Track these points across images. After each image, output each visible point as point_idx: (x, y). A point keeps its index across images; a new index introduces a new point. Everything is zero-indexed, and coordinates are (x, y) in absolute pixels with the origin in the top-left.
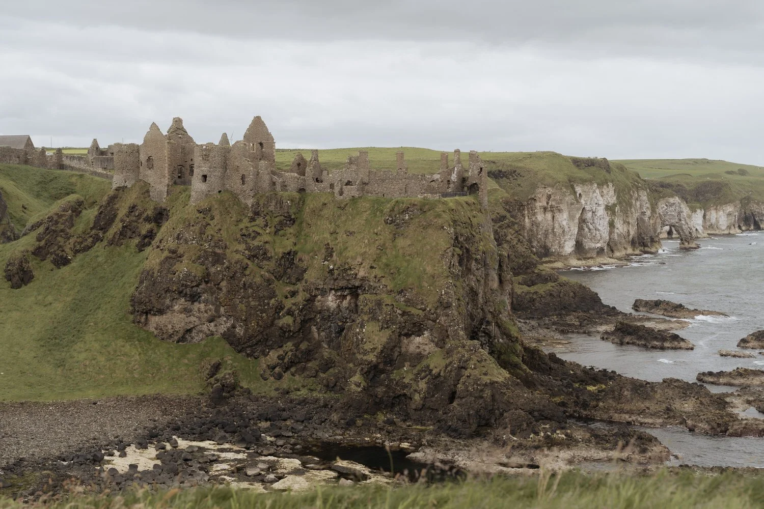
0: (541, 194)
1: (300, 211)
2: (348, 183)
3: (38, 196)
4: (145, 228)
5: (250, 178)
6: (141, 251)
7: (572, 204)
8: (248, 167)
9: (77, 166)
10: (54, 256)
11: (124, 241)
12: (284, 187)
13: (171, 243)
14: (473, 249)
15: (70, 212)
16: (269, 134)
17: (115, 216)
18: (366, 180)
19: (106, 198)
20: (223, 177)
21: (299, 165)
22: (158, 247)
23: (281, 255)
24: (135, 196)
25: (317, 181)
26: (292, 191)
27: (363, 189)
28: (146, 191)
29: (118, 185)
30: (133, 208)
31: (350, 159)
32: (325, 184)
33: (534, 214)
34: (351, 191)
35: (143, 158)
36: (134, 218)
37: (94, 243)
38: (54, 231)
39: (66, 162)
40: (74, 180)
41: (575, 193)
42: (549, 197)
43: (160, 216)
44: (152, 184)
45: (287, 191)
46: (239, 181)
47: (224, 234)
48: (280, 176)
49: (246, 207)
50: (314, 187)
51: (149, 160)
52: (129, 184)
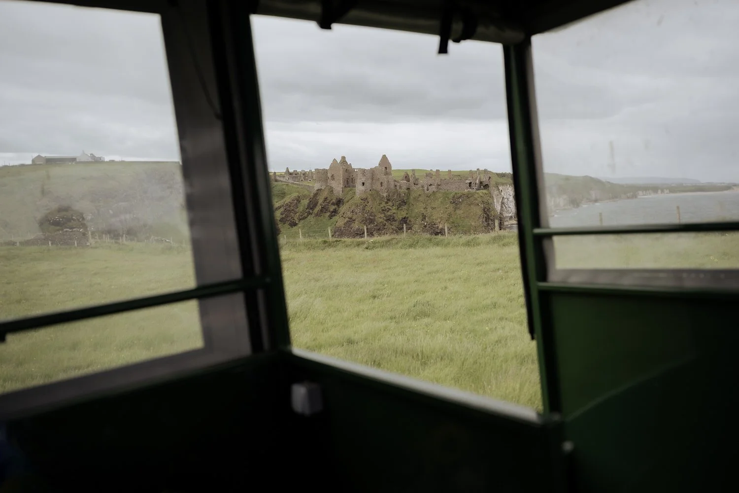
1: (408, 198)
2: (431, 185)
4: (332, 208)
5: (385, 184)
6: (331, 218)
8: (383, 178)
10: (289, 222)
11: (323, 214)
12: (400, 187)
13: (349, 214)
14: (490, 215)
15: (295, 201)
16: (389, 163)
17: (317, 202)
18: (439, 184)
19: (312, 194)
20: (372, 184)
21: (406, 177)
22: (342, 216)
23: (401, 219)
24: (326, 193)
25: (415, 184)
26: (403, 190)
27: (438, 188)
28: (331, 191)
29: (318, 189)
30: (326, 199)
32: (420, 186)
34: (433, 188)
35: (329, 175)
36: (327, 204)
37: (308, 216)
38: (289, 210)
39: (278, 178)
40: (284, 187)
41: (499, 190)
43: (339, 202)
44: (334, 187)
46: (379, 185)
47: (374, 210)
48: (398, 182)
49: (383, 197)
50: (414, 187)
51: (332, 176)
52: (323, 188)
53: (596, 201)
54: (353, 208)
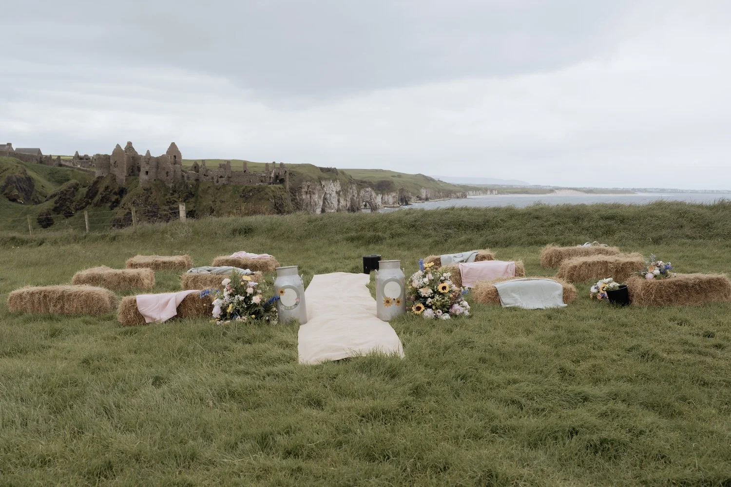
0: (305, 185)
1: (197, 190)
2: (221, 177)
3: (49, 180)
4: (114, 198)
5: (171, 173)
6: (112, 209)
7: (320, 190)
8: (171, 167)
9: (70, 165)
10: (64, 212)
11: (103, 204)
12: (188, 178)
13: (130, 206)
15: (73, 189)
16: (179, 152)
17: (97, 191)
18: (230, 176)
19: (92, 182)
20: (157, 173)
21: (195, 167)
22: (123, 207)
24: (108, 181)
25: (205, 175)
26: (192, 181)
27: (228, 180)
28: (114, 178)
29: (99, 176)
30: (107, 188)
31: (220, 165)
32: (209, 177)
33: (301, 195)
34: (223, 181)
35: (112, 161)
36: (108, 193)
37: (86, 205)
38: (65, 199)
39: (63, 163)
40: (68, 172)
41: (321, 185)
42: (308, 186)
43: (122, 192)
44: (117, 175)
45: (189, 180)
46: (165, 175)
47: (158, 202)
48: (186, 172)
49: (169, 188)
50: (203, 179)
51: (115, 163)
52: (104, 175)
53: (427, 199)
54: (135, 198)
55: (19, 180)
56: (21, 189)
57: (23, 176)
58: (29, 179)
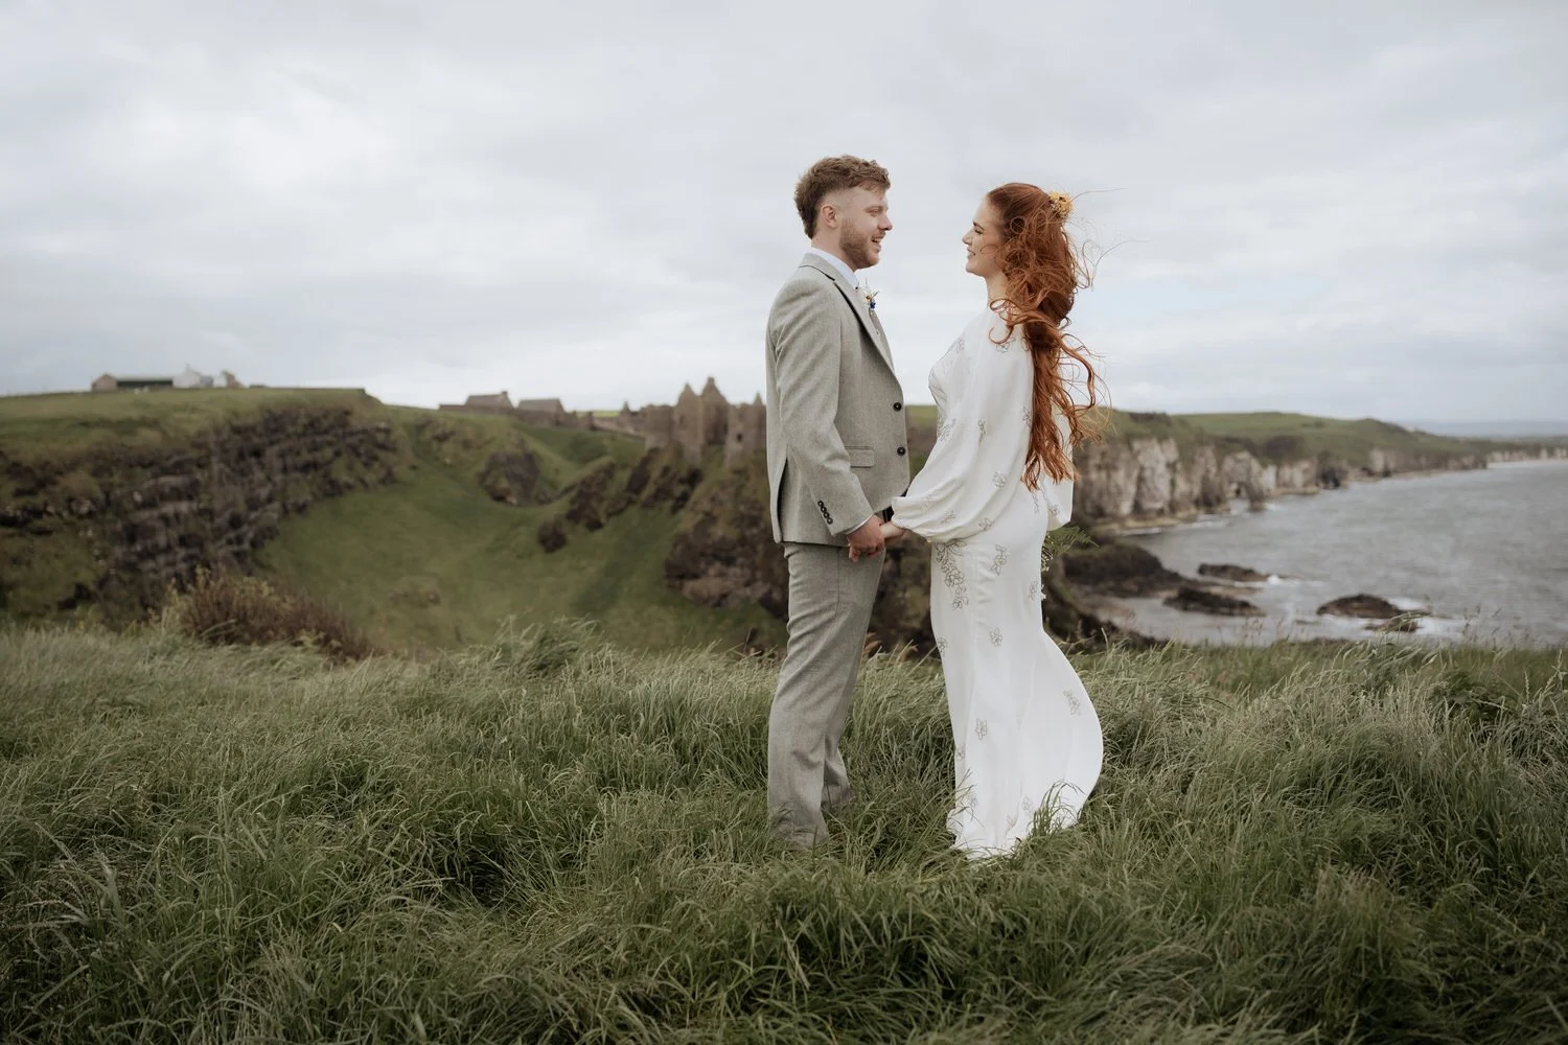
0: (1095, 450)
3: (570, 458)
4: (678, 490)
6: (674, 513)
7: (1129, 461)
9: (610, 429)
10: (587, 519)
11: (658, 504)
13: (706, 505)
15: (603, 474)
17: (648, 478)
19: (638, 461)
22: (692, 509)
24: (668, 458)
28: (679, 452)
29: (651, 446)
30: (666, 470)
33: (1087, 473)
35: (676, 417)
36: (668, 480)
37: (627, 506)
38: (587, 494)
39: (598, 423)
40: (605, 442)
41: (1132, 449)
42: (1103, 454)
43: (694, 478)
44: (686, 445)
51: (682, 421)
52: (662, 445)
53: (1387, 474)
54: (715, 490)
55: (511, 460)
56: (513, 477)
57: (519, 452)
58: (531, 459)
